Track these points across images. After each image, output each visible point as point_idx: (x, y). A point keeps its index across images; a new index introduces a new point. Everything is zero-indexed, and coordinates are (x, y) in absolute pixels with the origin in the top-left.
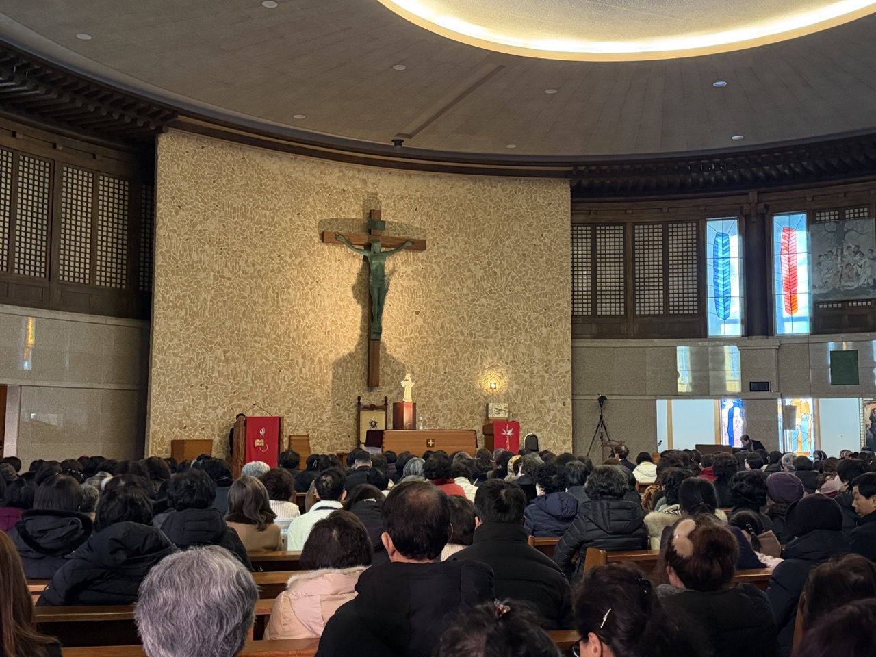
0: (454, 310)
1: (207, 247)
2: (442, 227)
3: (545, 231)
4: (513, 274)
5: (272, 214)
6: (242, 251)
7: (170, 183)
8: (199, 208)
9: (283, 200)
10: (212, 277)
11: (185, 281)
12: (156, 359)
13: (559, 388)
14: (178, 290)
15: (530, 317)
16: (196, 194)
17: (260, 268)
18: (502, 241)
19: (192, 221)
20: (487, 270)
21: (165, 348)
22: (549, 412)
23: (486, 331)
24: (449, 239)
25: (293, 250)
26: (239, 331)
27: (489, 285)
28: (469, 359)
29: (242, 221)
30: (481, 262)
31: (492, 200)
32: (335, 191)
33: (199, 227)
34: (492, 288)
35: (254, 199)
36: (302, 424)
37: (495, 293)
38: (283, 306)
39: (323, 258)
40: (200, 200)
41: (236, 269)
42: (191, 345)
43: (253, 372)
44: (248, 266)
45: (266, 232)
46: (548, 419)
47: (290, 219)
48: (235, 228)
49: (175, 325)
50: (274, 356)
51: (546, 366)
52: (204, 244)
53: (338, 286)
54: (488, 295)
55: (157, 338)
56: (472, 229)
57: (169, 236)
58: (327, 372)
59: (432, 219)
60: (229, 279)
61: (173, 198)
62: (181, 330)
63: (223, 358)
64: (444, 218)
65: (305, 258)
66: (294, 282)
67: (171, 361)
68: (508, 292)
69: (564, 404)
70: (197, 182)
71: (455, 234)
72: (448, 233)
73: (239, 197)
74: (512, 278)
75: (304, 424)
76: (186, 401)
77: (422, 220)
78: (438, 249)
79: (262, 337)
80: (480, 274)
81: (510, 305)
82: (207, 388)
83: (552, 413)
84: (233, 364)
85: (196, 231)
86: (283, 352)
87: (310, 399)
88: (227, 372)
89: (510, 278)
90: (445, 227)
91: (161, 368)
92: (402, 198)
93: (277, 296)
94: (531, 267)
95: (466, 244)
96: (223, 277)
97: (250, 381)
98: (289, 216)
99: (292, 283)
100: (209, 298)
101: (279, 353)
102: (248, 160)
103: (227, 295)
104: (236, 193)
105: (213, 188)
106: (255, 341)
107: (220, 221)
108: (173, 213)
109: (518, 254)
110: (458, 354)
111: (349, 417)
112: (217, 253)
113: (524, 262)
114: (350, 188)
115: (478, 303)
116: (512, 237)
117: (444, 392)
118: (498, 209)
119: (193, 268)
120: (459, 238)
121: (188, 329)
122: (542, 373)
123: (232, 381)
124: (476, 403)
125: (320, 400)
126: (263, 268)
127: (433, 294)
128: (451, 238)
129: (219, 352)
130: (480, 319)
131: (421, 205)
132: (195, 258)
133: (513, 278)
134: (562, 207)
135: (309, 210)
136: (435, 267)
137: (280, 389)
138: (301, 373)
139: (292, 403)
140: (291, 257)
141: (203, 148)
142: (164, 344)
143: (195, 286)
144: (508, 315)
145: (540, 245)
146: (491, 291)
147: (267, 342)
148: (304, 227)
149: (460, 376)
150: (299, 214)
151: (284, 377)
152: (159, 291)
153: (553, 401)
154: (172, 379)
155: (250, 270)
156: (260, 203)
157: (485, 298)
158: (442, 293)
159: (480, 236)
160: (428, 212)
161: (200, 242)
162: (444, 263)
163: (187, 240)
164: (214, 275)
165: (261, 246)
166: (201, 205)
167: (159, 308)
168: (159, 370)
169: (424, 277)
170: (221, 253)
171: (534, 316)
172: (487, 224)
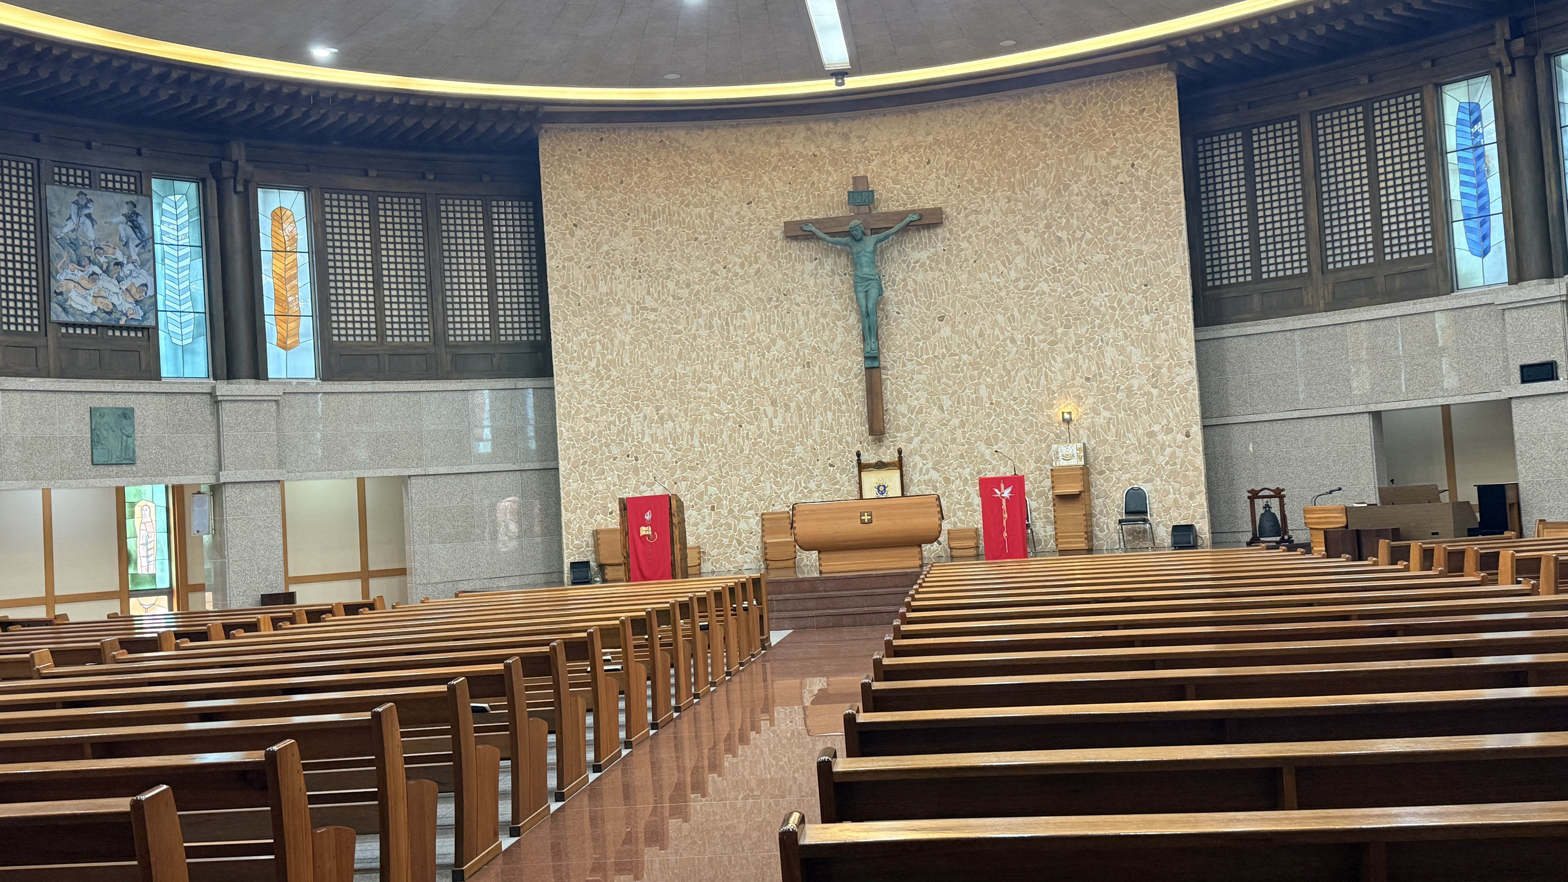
0: (998, 307)
1: (618, 271)
2: (970, 181)
3: (1137, 158)
4: (1088, 236)
5: (710, 211)
6: (670, 269)
7: (559, 196)
8: (603, 222)
9: (724, 188)
10: (629, 310)
11: (592, 321)
12: (562, 429)
13: (1178, 409)
14: (584, 335)
15: (1120, 301)
16: (598, 205)
17: (697, 287)
18: (1067, 187)
19: (594, 241)
20: (1046, 236)
21: (573, 412)
22: (1163, 449)
23: (1052, 332)
24: (983, 199)
25: (744, 255)
26: (675, 378)
27: (1051, 260)
28: (1026, 379)
29: (667, 229)
30: (1037, 225)
31: (1046, 125)
32: (801, 160)
33: (605, 248)
34: (1056, 264)
35: (682, 195)
36: (779, 497)
37: (1060, 271)
38: (737, 335)
39: (791, 259)
40: (604, 211)
41: (663, 295)
42: (608, 405)
43: (700, 431)
44: (681, 288)
45: (703, 237)
46: (1161, 460)
47: (738, 213)
48: (658, 240)
49: (584, 381)
50: (730, 406)
51: (1153, 376)
52: (614, 268)
53: (817, 297)
54: (1049, 275)
55: (561, 402)
56: (1018, 176)
57: (564, 267)
58: (810, 421)
59: (955, 171)
60: (654, 310)
61: (565, 215)
62: (593, 387)
63: (656, 418)
64: (973, 168)
65: (764, 264)
66: (750, 300)
67: (582, 430)
68: (1082, 266)
69: (1188, 436)
70: (597, 188)
71: (992, 190)
72: (979, 189)
73: (659, 197)
74: (1086, 243)
75: (782, 496)
76: (610, 479)
77: (938, 178)
78: (967, 216)
79: (709, 382)
80: (1034, 244)
81: (1087, 287)
82: (637, 460)
83: (1168, 451)
84: (671, 424)
85: (601, 254)
86: (743, 400)
87: (788, 460)
88: (663, 435)
89: (1083, 243)
90: (976, 181)
91: (570, 439)
92: (906, 149)
93: (727, 324)
94: (1117, 220)
95: (1009, 201)
96: (646, 308)
97: (697, 444)
98: (735, 209)
99: (747, 301)
100: (628, 339)
101: (737, 402)
102: (667, 143)
103: (654, 332)
104: (654, 192)
105: (620, 192)
106: (700, 390)
107: (635, 235)
108: (568, 235)
109: (1095, 203)
110: (1009, 373)
111: (849, 481)
112: (633, 277)
113: (1105, 214)
114: (823, 150)
115: (1035, 291)
116: (1084, 178)
117: (991, 434)
118: (1058, 137)
119: (601, 303)
120: (999, 194)
121: (602, 385)
122: (1148, 388)
123: (671, 446)
124: (1043, 445)
125: (804, 461)
126: (703, 289)
127: (963, 286)
128: (985, 197)
129: (649, 410)
130: (1039, 315)
131: (936, 155)
132: (603, 288)
133: (1088, 243)
134: (1163, 114)
135: (763, 193)
136: (964, 245)
137: (742, 452)
138: (771, 426)
139: (762, 468)
140: (742, 266)
141: (601, 139)
142: (571, 408)
143: (608, 327)
144: (1085, 303)
145: (1131, 182)
146: (1054, 268)
147: (718, 389)
148: (759, 220)
149: (1015, 407)
150: (751, 203)
151: (748, 434)
152: (557, 341)
153: (1169, 431)
154: (586, 451)
155: (685, 293)
156: (691, 198)
157: (1046, 280)
158: (977, 285)
159: (1031, 185)
160: (947, 163)
161: (609, 266)
162: (977, 237)
163: (590, 267)
164: (633, 308)
165: (697, 258)
166: (605, 218)
167: (560, 362)
168: (567, 442)
169: (948, 262)
170: (640, 277)
171: (1127, 298)
172: (1041, 164)
